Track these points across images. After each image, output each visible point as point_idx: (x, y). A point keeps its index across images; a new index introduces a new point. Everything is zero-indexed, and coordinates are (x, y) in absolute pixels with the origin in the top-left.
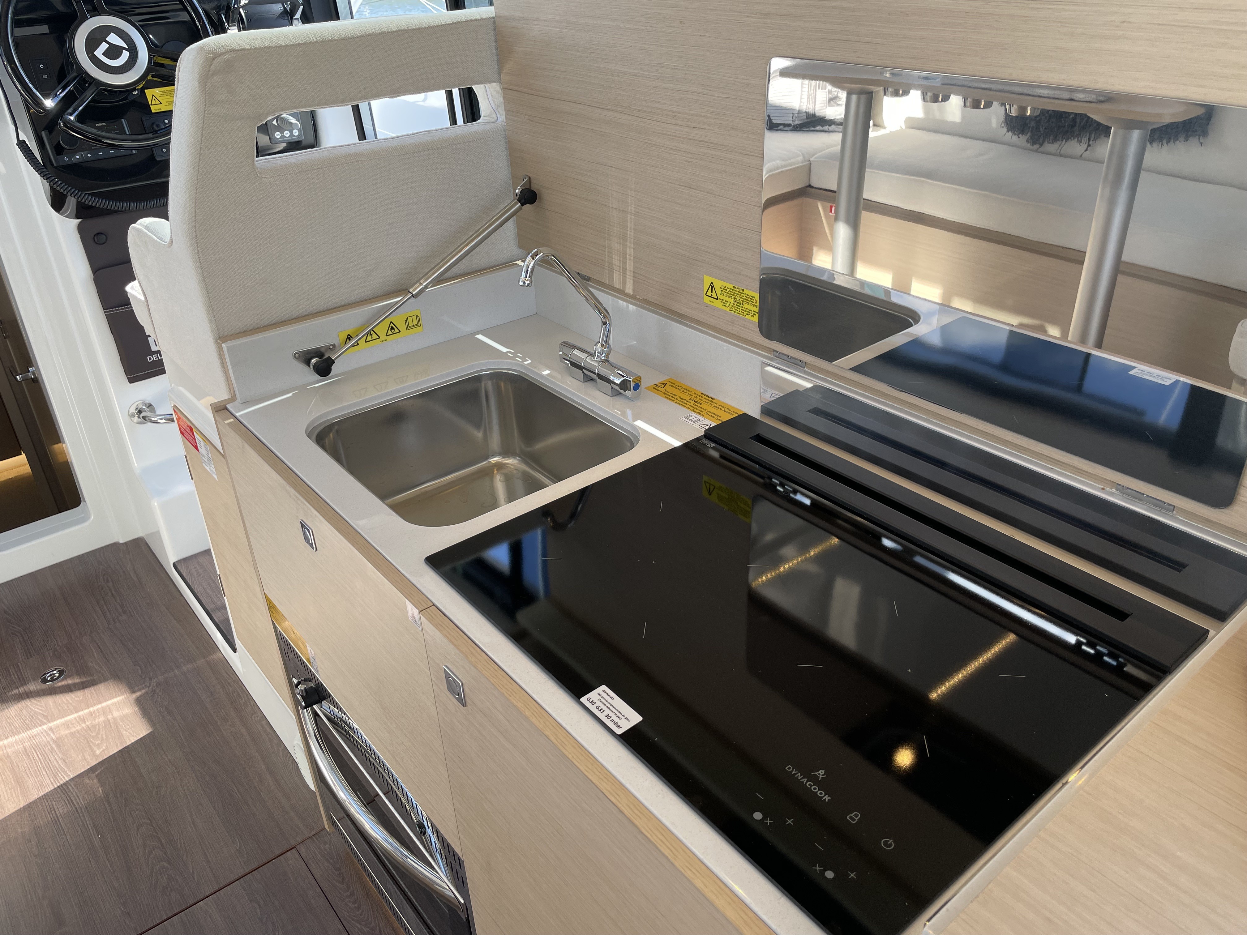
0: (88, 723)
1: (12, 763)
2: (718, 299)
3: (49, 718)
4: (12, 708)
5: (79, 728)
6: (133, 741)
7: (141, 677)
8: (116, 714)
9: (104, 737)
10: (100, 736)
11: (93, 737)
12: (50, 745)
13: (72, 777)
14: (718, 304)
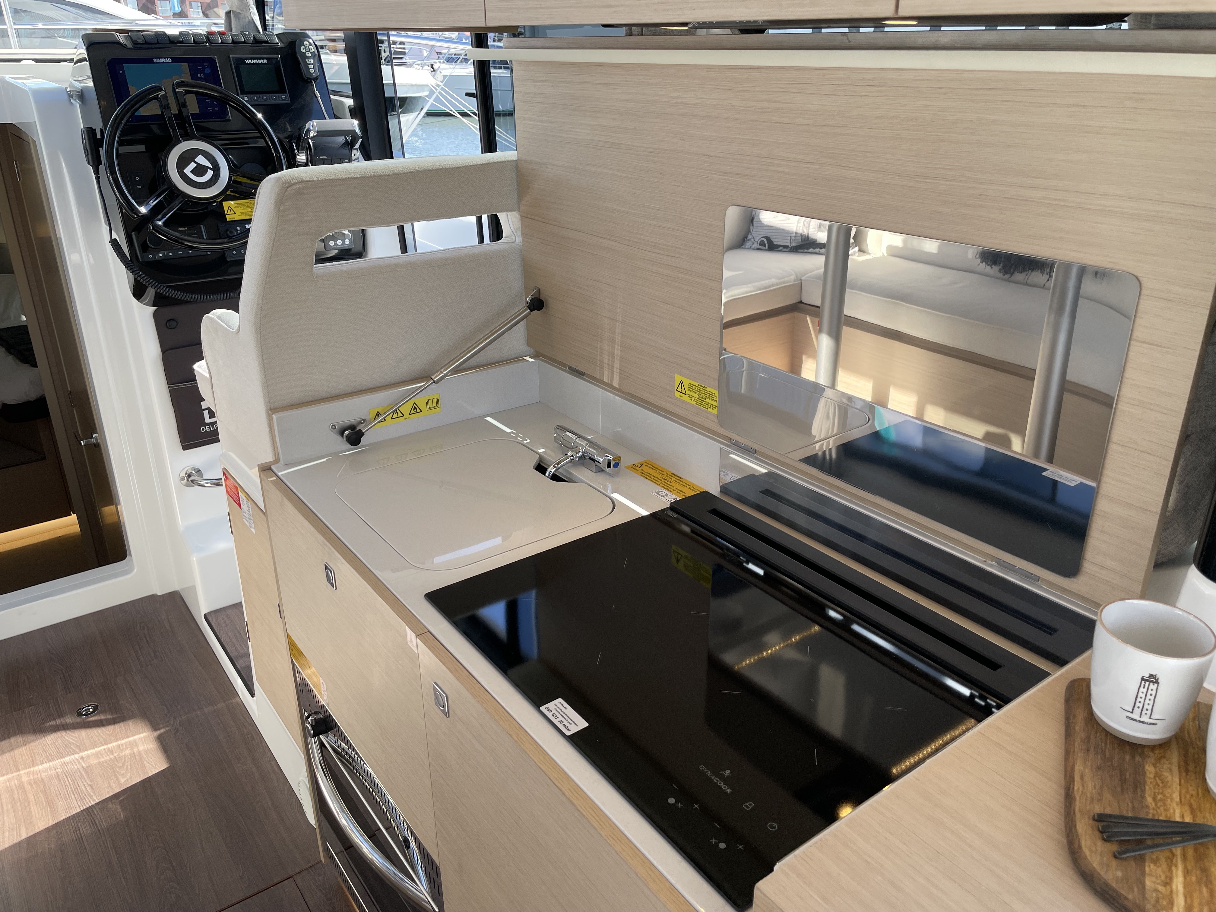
0: (115, 755)
1: (44, 785)
2: (686, 394)
3: (81, 748)
4: (49, 737)
5: (108, 758)
6: (155, 773)
7: (166, 715)
8: (141, 748)
9: (129, 767)
10: (125, 767)
11: (119, 767)
12: (80, 772)
13: (97, 801)
14: (686, 398)
